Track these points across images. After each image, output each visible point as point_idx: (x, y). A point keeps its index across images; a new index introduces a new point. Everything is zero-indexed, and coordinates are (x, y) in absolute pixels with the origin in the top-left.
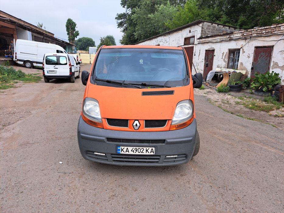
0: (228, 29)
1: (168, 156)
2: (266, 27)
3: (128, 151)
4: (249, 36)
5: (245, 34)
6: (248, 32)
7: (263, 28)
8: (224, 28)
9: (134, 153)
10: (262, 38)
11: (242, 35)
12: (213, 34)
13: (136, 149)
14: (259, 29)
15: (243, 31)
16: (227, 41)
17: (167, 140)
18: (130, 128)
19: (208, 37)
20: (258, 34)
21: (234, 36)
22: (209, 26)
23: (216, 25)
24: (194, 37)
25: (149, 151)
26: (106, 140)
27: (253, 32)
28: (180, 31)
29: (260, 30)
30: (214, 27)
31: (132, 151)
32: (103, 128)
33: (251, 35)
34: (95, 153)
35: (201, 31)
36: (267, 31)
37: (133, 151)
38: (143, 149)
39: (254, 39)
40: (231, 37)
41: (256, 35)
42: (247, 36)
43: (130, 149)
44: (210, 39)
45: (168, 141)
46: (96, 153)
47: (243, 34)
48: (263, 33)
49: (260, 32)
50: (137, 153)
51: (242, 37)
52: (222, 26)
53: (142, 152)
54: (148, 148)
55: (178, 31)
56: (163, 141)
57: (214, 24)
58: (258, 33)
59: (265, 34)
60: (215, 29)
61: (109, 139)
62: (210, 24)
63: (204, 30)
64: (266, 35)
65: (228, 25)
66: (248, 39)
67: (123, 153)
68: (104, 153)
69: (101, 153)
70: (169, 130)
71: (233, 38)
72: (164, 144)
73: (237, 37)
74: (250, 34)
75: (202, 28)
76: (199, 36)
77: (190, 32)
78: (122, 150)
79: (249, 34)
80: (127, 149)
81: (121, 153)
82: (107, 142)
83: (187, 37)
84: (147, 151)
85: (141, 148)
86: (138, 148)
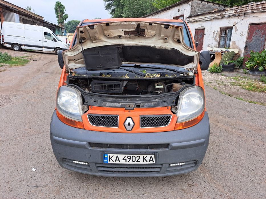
0: (218, 7)
1: (172, 164)
2: (262, 2)
3: (119, 160)
4: (242, 12)
5: (238, 11)
6: (242, 9)
7: (259, 3)
8: (213, 6)
9: (127, 163)
10: (258, 14)
11: (235, 11)
12: (203, 12)
13: (129, 157)
14: (254, 4)
15: (237, 7)
16: (219, 19)
17: (172, 144)
18: (120, 128)
19: (198, 15)
20: (253, 10)
21: (226, 13)
22: (198, 4)
23: (206, 3)
24: (183, 16)
25: (148, 159)
26: (87, 146)
27: (248, 8)
28: (169, 10)
29: (255, 6)
30: (204, 5)
31: (123, 159)
32: (84, 129)
33: (245, 12)
34: (74, 162)
35: (190, 10)
36: (263, 7)
37: (126, 160)
38: (138, 157)
39: (249, 15)
40: (223, 15)
41: (251, 11)
42: (240, 13)
43: (121, 157)
44: (200, 17)
45: (174, 145)
46: (76, 162)
47: (237, 11)
48: (259, 9)
49: (256, 8)
50: (131, 162)
51: (235, 14)
52: (212, 4)
53: (137, 161)
54: (145, 156)
55: (166, 10)
56: (167, 145)
57: (203, 2)
58: (253, 8)
59: (261, 9)
60: (205, 7)
61: (91, 144)
62: (200, 2)
63: (193, 8)
64: (263, 11)
65: (218, 3)
66: (242, 16)
67: (111, 162)
68: (86, 162)
69: (82, 162)
70: (174, 130)
71: (225, 15)
72: (167, 150)
73: (229, 14)
74: (245, 10)
75: (192, 6)
76: (188, 14)
77: (179, 11)
78: (110, 159)
79: (243, 10)
80: (117, 157)
81: (109, 162)
82: (90, 148)
83: (176, 16)
84: (144, 159)
85: (136, 156)
86: (131, 156)
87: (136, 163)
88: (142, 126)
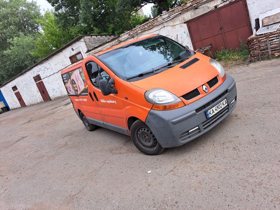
2: (146, 23)
3: (214, 112)
4: (135, 34)
5: (131, 34)
6: (133, 31)
7: (144, 24)
10: (147, 31)
11: (129, 35)
13: (217, 107)
14: (141, 26)
15: (129, 32)
16: (117, 44)
17: (229, 89)
18: (202, 94)
19: (97, 47)
20: (142, 30)
21: (122, 38)
22: (89, 39)
23: (95, 37)
24: (80, 53)
27: (137, 30)
28: (61, 53)
29: (142, 27)
30: (94, 39)
32: (185, 105)
33: (136, 33)
35: (85, 46)
36: (148, 26)
37: (217, 109)
38: (221, 105)
39: (139, 35)
40: (120, 40)
41: (141, 31)
42: (133, 34)
44: (99, 48)
45: (229, 88)
46: (191, 131)
47: (130, 34)
48: (146, 28)
49: (143, 28)
50: (219, 110)
51: (129, 36)
52: (100, 36)
53: (221, 107)
54: (223, 102)
55: (58, 53)
56: (226, 91)
57: (93, 37)
58: (142, 29)
59: (147, 28)
60: (96, 41)
61: (198, 110)
62: (89, 37)
63: (87, 43)
64: (149, 29)
66: (135, 36)
67: (211, 115)
70: (223, 82)
71: (122, 40)
72: (228, 93)
73: (125, 38)
74: (136, 32)
75: (85, 42)
76: (86, 50)
77: (73, 50)
78: (210, 113)
79: (134, 32)
80: (213, 110)
82: (197, 114)
83: (72, 55)
84: (223, 104)
85: (219, 104)
86: (218, 105)
87: (221, 109)
88: (211, 87)
